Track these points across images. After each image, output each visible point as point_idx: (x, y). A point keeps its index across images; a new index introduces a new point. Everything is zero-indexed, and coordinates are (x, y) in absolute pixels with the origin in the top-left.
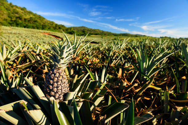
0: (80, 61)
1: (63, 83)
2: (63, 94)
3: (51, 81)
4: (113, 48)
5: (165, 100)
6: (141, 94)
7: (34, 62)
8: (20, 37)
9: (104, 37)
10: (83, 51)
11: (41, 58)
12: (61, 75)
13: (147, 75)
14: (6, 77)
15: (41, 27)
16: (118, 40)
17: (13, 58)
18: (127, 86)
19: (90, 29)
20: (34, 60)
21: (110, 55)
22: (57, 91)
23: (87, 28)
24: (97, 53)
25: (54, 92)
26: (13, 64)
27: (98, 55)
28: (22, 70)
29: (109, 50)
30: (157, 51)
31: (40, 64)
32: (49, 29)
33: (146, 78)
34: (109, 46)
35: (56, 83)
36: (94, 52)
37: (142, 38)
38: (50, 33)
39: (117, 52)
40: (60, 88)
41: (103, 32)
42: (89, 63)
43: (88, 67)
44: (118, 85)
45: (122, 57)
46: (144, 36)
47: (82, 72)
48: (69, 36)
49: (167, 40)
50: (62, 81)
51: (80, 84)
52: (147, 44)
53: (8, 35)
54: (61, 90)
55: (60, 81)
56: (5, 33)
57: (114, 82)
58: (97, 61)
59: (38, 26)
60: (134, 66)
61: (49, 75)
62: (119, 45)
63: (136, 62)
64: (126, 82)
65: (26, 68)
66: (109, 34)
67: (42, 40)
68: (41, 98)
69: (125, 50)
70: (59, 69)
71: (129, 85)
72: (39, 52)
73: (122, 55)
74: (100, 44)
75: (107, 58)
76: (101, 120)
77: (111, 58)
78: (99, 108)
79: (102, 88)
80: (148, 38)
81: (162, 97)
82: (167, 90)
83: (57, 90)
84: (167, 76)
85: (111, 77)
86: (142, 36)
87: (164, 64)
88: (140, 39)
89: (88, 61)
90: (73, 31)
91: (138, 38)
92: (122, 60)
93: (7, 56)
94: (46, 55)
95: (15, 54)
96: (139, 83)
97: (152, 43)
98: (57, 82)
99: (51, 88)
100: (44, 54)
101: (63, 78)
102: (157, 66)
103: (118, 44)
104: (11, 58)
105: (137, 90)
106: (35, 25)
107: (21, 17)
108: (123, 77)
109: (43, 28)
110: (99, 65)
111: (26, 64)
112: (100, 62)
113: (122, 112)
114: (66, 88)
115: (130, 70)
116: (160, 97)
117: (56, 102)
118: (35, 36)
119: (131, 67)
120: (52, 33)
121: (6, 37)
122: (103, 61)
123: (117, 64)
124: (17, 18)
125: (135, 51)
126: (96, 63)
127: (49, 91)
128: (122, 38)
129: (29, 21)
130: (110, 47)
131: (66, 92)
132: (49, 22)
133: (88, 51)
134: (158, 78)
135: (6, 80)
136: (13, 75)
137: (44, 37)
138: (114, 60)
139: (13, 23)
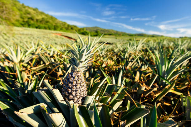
0: (94, 63)
1: (82, 86)
2: (81, 98)
3: (70, 85)
4: (128, 49)
5: (187, 106)
6: (161, 99)
7: (48, 65)
8: (32, 38)
9: (118, 38)
10: (97, 53)
11: (55, 60)
12: (80, 78)
13: (166, 78)
14: (22, 79)
15: (53, 27)
16: (134, 40)
17: (27, 60)
18: (146, 90)
19: (103, 30)
20: (48, 62)
21: (125, 57)
22: (76, 95)
23: (100, 28)
24: (111, 55)
25: (72, 95)
26: (27, 66)
27: (113, 57)
28: (36, 73)
29: (124, 51)
30: (177, 52)
31: (54, 67)
32: (61, 29)
33: (166, 82)
34: (124, 47)
35: (74, 86)
36: (108, 54)
37: (159, 38)
38: (62, 34)
39: (132, 54)
40: (78, 92)
41: (117, 32)
42: (104, 65)
43: (103, 69)
44: (136, 89)
45: (138, 59)
46: (162, 36)
47: (97, 75)
48: (83, 37)
49: (188, 40)
50: (81, 85)
51: (98, 88)
52: (165, 45)
53: (20, 36)
54: (80, 93)
55: (79, 85)
56: (17, 34)
57: (131, 86)
58: (112, 63)
59: (50, 27)
60: (152, 69)
61: (68, 79)
62: (135, 47)
63: (154, 65)
64: (145, 86)
65: (41, 71)
66: (124, 34)
67: (54, 42)
68: (60, 102)
69: (141, 52)
70: (78, 72)
71: (148, 89)
72: (53, 54)
73: (139, 57)
74: (114, 45)
75: (123, 60)
76: (122, 125)
77: (127, 60)
78: (117, 113)
79: (119, 92)
80: (166, 38)
81: (184, 102)
82: (189, 95)
83: (76, 93)
84: (189, 80)
85: (128, 81)
86: (159, 36)
87: (184, 67)
88: (158, 39)
89: (103, 63)
90: (86, 31)
91: (155, 38)
92: (138, 63)
93: (21, 58)
94: (60, 57)
95: (29, 56)
96: (158, 87)
97: (170, 43)
98: (76, 86)
99: (70, 92)
100: (58, 56)
101: (81, 81)
102: (177, 69)
103: (134, 45)
104: (25, 60)
105: (157, 95)
106: (46, 26)
107: (32, 18)
108: (141, 80)
109: (55, 29)
110: (114, 67)
111: (40, 66)
112: (115, 65)
113: (142, 118)
114: (85, 92)
115: (148, 73)
116: (181, 103)
117: (76, 105)
118: (46, 36)
119: (149, 69)
120: (64, 34)
121: (17, 38)
122: (118, 63)
123: (133, 66)
124: (29, 18)
125: (153, 52)
126: (111, 66)
127: (67, 95)
128: (138, 38)
129: (41, 22)
130: (126, 49)
131: (84, 96)
132: (61, 23)
133: (102, 53)
134: (179, 83)
135: (22, 82)
136: (28, 77)
137: (56, 37)
138: (130, 62)
139: (25, 24)
